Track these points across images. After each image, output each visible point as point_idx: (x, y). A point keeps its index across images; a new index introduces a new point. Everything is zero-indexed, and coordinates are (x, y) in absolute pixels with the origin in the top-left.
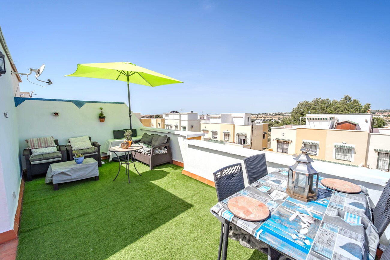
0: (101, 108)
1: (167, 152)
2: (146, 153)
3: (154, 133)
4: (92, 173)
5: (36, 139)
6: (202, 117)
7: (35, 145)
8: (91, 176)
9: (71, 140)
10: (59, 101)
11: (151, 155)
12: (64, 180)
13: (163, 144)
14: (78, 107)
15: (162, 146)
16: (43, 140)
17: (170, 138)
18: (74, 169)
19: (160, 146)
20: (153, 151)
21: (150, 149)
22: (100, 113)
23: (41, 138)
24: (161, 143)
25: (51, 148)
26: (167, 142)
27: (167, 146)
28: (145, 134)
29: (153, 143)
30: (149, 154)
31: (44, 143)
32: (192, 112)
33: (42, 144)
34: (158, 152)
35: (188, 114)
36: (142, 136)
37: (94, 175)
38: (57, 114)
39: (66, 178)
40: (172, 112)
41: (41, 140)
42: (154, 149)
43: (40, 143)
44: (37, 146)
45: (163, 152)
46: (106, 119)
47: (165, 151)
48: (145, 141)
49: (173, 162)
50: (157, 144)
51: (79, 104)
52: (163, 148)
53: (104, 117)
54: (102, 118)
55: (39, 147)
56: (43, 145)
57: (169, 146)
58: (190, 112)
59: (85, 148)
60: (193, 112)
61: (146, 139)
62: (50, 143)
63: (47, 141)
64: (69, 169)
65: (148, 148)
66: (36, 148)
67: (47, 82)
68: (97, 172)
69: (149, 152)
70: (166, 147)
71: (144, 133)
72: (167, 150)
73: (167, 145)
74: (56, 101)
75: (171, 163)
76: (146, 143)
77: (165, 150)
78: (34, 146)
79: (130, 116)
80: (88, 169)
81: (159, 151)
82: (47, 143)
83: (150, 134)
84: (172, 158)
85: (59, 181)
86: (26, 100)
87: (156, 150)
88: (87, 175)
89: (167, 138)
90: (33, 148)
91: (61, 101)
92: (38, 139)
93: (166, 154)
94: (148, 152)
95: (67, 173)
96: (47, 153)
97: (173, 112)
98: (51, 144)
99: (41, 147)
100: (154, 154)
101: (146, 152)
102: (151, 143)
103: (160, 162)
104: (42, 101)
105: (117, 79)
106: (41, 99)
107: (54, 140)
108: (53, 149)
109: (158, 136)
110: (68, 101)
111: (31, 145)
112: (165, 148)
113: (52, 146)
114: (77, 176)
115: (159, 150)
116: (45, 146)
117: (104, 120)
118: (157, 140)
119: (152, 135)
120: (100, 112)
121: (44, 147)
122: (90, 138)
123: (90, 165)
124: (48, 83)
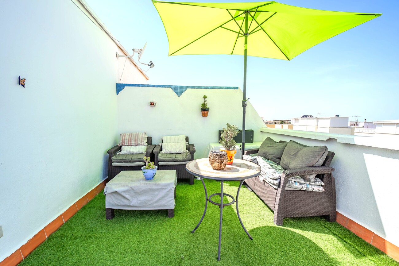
0: (205, 96)
1: (322, 190)
2: (266, 181)
3: (288, 140)
4: (163, 202)
5: (129, 133)
6: (355, 123)
7: (126, 141)
8: (160, 206)
9: (165, 139)
10: (157, 87)
11: (280, 190)
12: (119, 204)
13: (312, 166)
14: (178, 95)
15: (308, 172)
16: (135, 135)
17: (333, 154)
18: (135, 189)
19: (305, 172)
20: (286, 181)
21: (277, 175)
22: (203, 103)
23: (133, 133)
24: (308, 164)
25: (141, 146)
26: (324, 165)
27: (323, 175)
28: (269, 139)
29: (285, 159)
30: (276, 187)
31: (134, 140)
32: (338, 116)
33: (132, 140)
34: (297, 184)
35: (332, 118)
36: (261, 143)
37: (165, 206)
38: (153, 103)
39: (123, 202)
40: (304, 116)
41: (133, 136)
42: (288, 176)
43: (131, 139)
44: (127, 142)
45: (310, 188)
46: (209, 112)
47: (317, 187)
48: (267, 152)
49: (338, 218)
50: (295, 164)
51: (179, 90)
52: (312, 177)
53: (208, 110)
54: (204, 110)
55: (129, 144)
56: (133, 142)
57: (330, 175)
58: (334, 116)
59: (177, 152)
60: (340, 116)
61: (269, 148)
62: (140, 140)
63: (137, 137)
64: (126, 188)
65: (274, 170)
66: (126, 144)
67: (149, 65)
68: (171, 202)
69: (276, 182)
70: (320, 176)
71: (266, 137)
72: (323, 184)
73: (324, 171)
74: (154, 87)
75: (331, 218)
76: (270, 157)
77: (319, 183)
78: (124, 143)
79: (244, 106)
80: (156, 193)
81: (300, 183)
82: (137, 140)
83: (277, 139)
84: (335, 207)
85: (113, 205)
86: (126, 87)
87: (292, 180)
88: (156, 204)
89: (326, 154)
90: (123, 145)
91: (158, 87)
92: (131, 133)
93: (319, 193)
94: (272, 181)
95: (124, 194)
96: (135, 153)
97: (306, 116)
98: (141, 142)
99: (131, 144)
100: (286, 188)
101: (267, 178)
102: (280, 159)
103: (302, 211)
104: (141, 87)
105: (232, 53)
106: (140, 85)
107: (147, 137)
108: (142, 148)
109: (298, 145)
110: (166, 87)
111: (122, 141)
112: (316, 176)
113: (142, 145)
114: (139, 202)
115: (303, 182)
116: (135, 143)
117: (207, 114)
118: (295, 155)
119: (281, 142)
120: (202, 101)
121: (134, 145)
122: (187, 139)
123: (161, 187)
124: (150, 67)
